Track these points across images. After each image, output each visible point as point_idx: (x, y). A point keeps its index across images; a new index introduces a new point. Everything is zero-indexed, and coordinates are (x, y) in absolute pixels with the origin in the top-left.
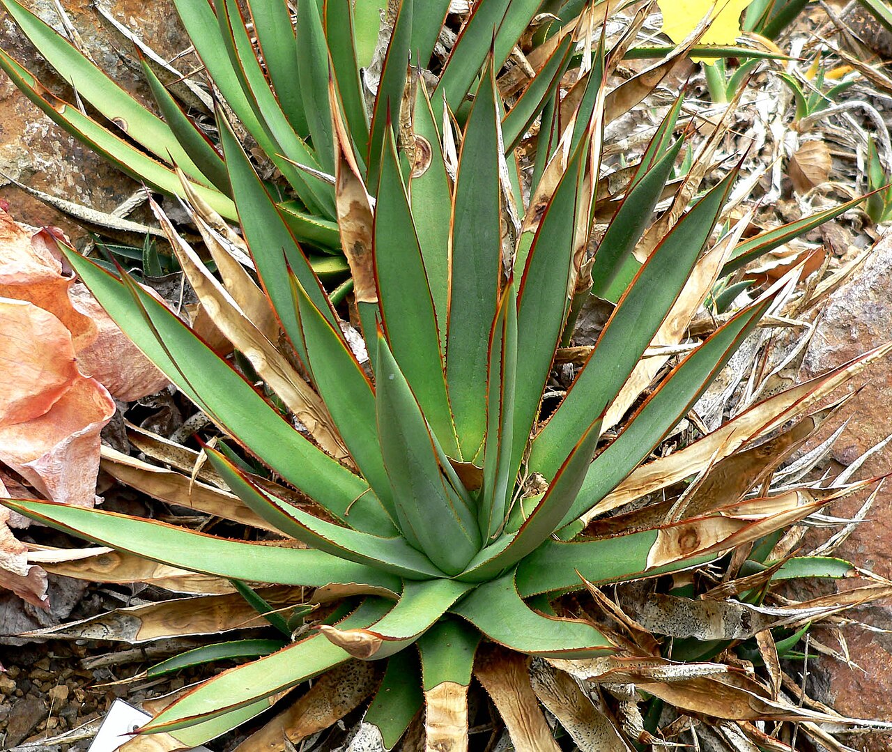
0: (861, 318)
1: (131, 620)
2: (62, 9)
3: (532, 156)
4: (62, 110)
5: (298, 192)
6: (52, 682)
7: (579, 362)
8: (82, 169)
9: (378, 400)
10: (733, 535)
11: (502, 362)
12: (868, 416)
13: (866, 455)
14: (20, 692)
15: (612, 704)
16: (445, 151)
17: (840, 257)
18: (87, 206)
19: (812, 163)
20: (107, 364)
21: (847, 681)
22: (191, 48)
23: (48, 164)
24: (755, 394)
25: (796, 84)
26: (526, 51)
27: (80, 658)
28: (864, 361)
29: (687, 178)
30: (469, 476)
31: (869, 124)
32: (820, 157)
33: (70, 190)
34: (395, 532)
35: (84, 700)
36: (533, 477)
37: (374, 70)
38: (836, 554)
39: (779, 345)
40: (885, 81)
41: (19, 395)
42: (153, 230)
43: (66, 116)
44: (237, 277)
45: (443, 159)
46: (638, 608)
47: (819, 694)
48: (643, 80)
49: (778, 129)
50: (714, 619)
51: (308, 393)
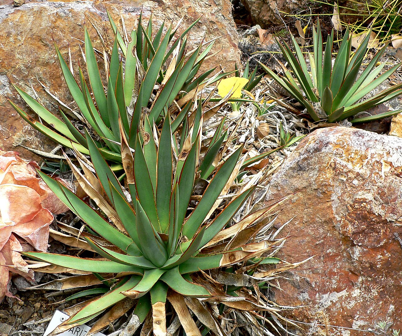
0: (281, 184)
1: (60, 283)
2: (34, 91)
3: (180, 134)
4: (35, 123)
5: (107, 144)
6: (36, 302)
7: (196, 200)
8: (41, 139)
9: (136, 217)
10: (246, 257)
11: (174, 206)
12: (284, 214)
13: (284, 225)
14: (25, 305)
15: (209, 305)
16: (154, 136)
17: (273, 159)
18: (43, 151)
19: (263, 130)
20: (50, 203)
21: (280, 294)
22: (74, 101)
23: (30, 138)
24: (250, 210)
25: (258, 106)
26: (177, 100)
27: (44, 294)
28: (283, 200)
29: (227, 141)
30: (164, 237)
31: (280, 117)
32: (266, 128)
33: (37, 146)
34: (141, 255)
35: (45, 307)
36: (183, 237)
37: (131, 107)
38: (275, 256)
39: (256, 191)
40: (284, 104)
41: (24, 215)
42: (63, 158)
43: (36, 125)
44: (90, 176)
45: (153, 139)
46: (216, 276)
47: (271, 298)
48: (213, 110)
49: (253, 119)
50: (240, 279)
51: (113, 211)
